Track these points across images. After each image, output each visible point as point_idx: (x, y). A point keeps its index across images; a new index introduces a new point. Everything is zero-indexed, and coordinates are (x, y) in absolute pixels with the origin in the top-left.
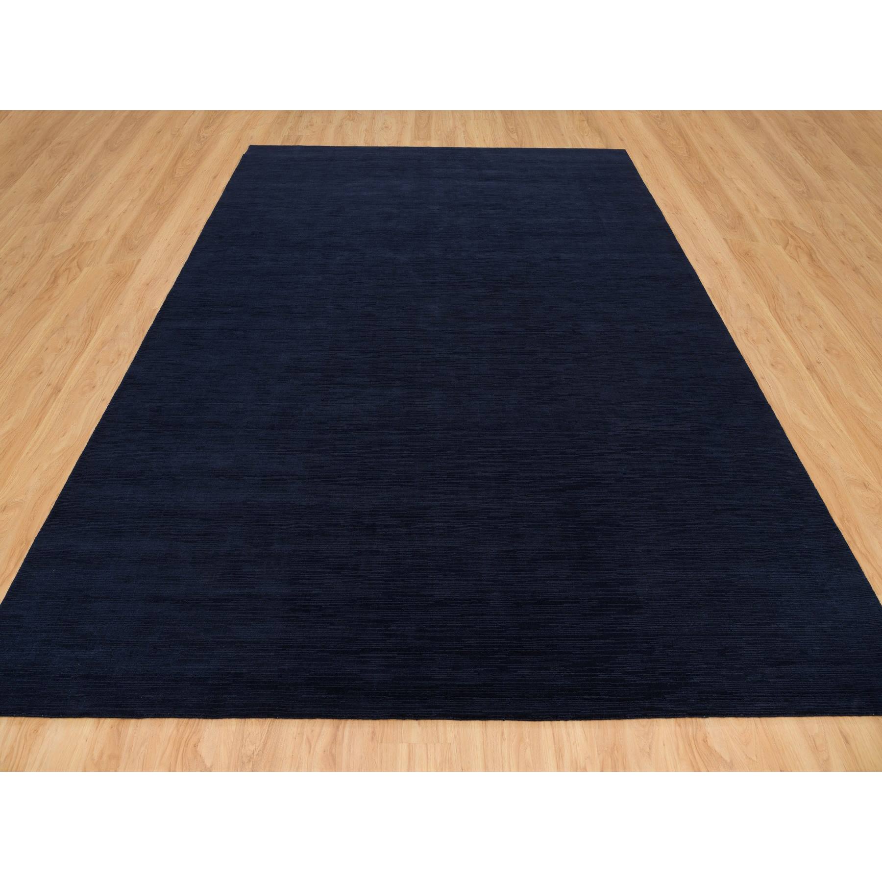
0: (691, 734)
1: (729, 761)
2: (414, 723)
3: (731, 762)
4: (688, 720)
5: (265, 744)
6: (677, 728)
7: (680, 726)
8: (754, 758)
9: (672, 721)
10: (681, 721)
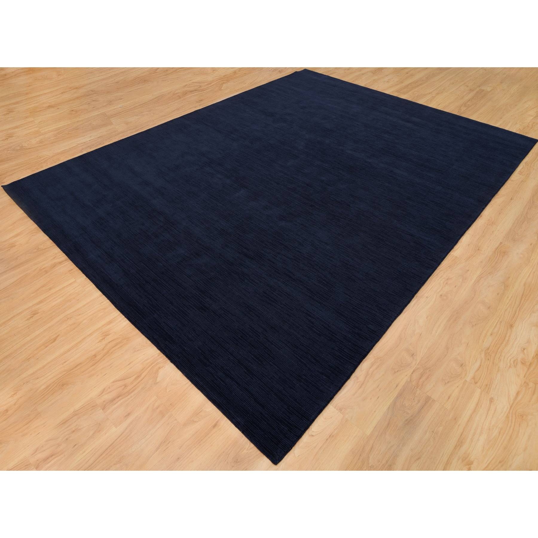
0: (158, 361)
1: (157, 381)
2: (85, 277)
3: (158, 383)
4: (165, 357)
5: (46, 249)
6: (157, 355)
7: (159, 355)
8: (168, 391)
9: (159, 352)
10: (162, 355)
